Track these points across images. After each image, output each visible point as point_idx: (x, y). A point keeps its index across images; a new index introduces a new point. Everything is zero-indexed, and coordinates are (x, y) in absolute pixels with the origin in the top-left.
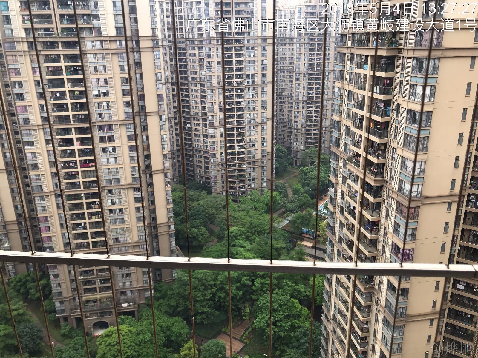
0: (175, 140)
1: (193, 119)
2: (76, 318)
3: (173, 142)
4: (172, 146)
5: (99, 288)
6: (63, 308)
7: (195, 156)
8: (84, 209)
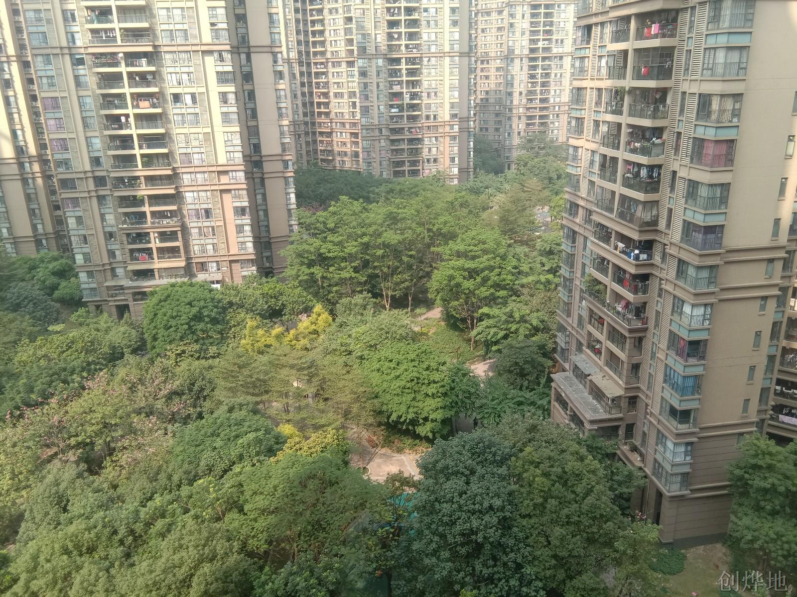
0: (300, 103)
1: (330, 64)
2: (117, 306)
3: (297, 104)
4: (295, 112)
5: (158, 249)
6: (94, 286)
7: (334, 134)
8: (123, 87)
